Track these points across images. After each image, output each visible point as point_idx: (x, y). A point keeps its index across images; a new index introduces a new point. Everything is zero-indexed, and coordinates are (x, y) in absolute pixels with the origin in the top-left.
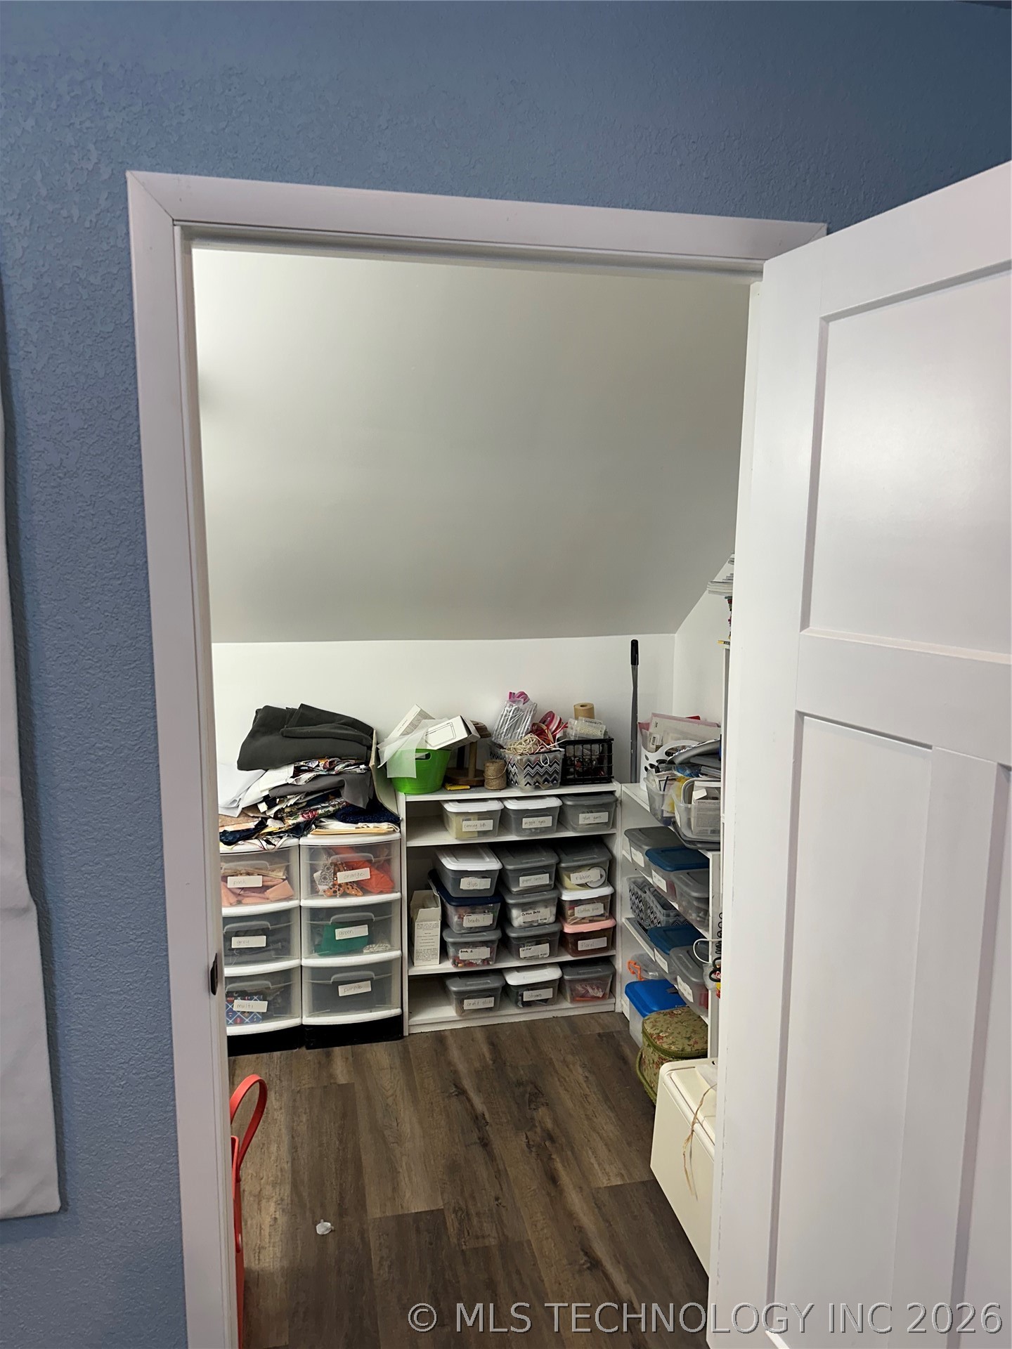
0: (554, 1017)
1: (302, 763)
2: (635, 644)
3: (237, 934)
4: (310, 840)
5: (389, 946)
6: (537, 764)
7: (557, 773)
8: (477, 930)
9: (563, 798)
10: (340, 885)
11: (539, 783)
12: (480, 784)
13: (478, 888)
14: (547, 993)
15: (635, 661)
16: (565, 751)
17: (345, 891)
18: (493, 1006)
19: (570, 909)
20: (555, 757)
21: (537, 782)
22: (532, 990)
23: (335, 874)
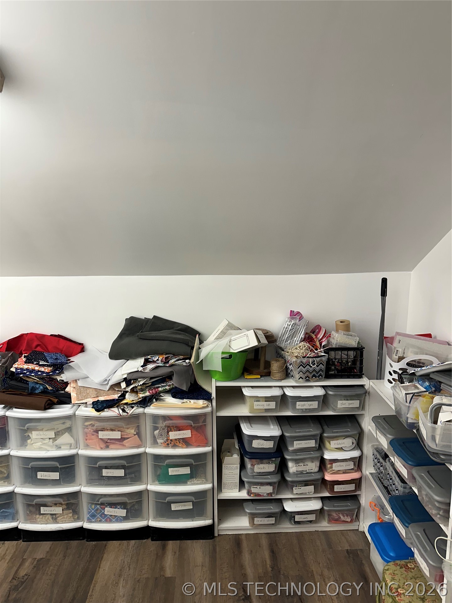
0: (316, 531)
1: (149, 357)
2: (384, 281)
3: (106, 468)
4: (152, 410)
5: (204, 480)
6: (308, 364)
7: (322, 371)
8: (264, 474)
9: (325, 388)
10: (171, 440)
11: (309, 378)
12: (267, 374)
13: (265, 447)
14: (312, 517)
15: (384, 293)
16: (329, 356)
17: (174, 443)
18: (274, 523)
19: (329, 464)
20: (321, 360)
21: (308, 377)
22: (301, 514)
23: (168, 432)
